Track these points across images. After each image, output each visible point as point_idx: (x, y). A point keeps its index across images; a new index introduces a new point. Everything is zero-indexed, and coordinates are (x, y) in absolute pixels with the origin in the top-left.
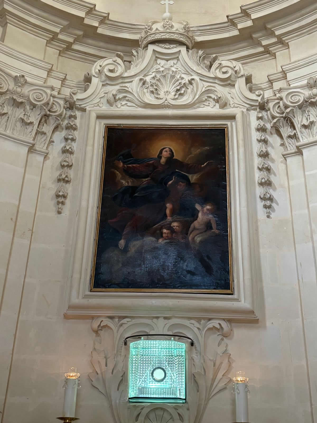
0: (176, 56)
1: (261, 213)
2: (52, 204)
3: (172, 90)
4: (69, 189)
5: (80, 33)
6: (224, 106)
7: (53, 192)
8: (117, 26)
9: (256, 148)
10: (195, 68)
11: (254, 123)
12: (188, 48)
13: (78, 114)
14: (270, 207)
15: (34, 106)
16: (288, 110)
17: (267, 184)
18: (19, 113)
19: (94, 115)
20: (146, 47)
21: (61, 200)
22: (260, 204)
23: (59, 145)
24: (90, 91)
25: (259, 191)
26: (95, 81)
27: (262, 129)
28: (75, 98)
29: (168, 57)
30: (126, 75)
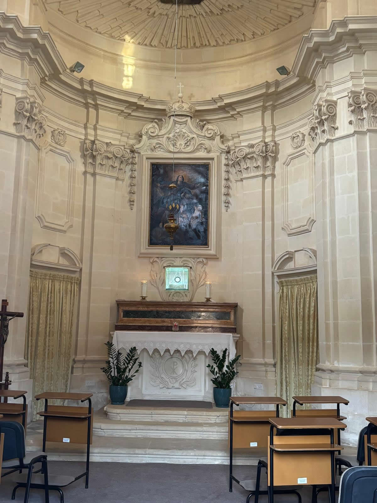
0: (185, 123)
1: (223, 209)
2: (128, 205)
3: (183, 142)
4: (135, 197)
5: (135, 108)
6: (209, 152)
7: (128, 199)
8: (154, 102)
9: (224, 175)
10: (194, 130)
11: (224, 161)
12: (191, 117)
13: (136, 155)
14: (228, 207)
15: (117, 157)
16: (238, 159)
17: (227, 195)
18: (110, 162)
19: (145, 158)
20: (170, 117)
21: (132, 203)
22: (223, 205)
23: (129, 174)
24: (142, 143)
25: (223, 198)
26: (144, 137)
27: (227, 165)
28: (135, 147)
29: (181, 123)
30: (160, 134)
